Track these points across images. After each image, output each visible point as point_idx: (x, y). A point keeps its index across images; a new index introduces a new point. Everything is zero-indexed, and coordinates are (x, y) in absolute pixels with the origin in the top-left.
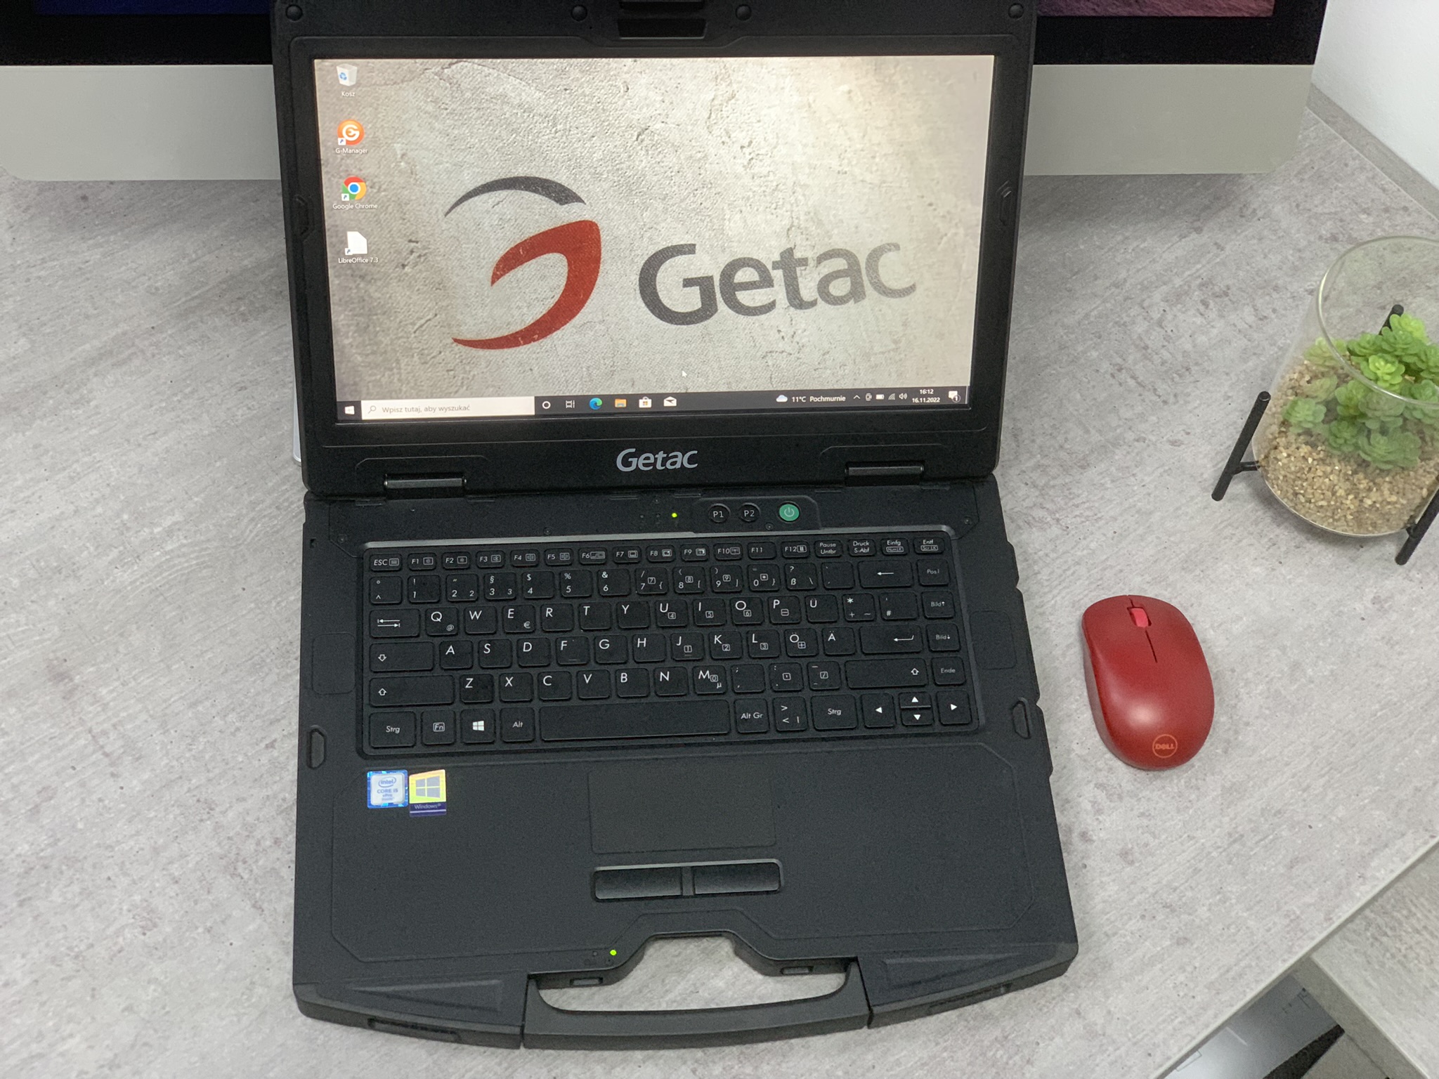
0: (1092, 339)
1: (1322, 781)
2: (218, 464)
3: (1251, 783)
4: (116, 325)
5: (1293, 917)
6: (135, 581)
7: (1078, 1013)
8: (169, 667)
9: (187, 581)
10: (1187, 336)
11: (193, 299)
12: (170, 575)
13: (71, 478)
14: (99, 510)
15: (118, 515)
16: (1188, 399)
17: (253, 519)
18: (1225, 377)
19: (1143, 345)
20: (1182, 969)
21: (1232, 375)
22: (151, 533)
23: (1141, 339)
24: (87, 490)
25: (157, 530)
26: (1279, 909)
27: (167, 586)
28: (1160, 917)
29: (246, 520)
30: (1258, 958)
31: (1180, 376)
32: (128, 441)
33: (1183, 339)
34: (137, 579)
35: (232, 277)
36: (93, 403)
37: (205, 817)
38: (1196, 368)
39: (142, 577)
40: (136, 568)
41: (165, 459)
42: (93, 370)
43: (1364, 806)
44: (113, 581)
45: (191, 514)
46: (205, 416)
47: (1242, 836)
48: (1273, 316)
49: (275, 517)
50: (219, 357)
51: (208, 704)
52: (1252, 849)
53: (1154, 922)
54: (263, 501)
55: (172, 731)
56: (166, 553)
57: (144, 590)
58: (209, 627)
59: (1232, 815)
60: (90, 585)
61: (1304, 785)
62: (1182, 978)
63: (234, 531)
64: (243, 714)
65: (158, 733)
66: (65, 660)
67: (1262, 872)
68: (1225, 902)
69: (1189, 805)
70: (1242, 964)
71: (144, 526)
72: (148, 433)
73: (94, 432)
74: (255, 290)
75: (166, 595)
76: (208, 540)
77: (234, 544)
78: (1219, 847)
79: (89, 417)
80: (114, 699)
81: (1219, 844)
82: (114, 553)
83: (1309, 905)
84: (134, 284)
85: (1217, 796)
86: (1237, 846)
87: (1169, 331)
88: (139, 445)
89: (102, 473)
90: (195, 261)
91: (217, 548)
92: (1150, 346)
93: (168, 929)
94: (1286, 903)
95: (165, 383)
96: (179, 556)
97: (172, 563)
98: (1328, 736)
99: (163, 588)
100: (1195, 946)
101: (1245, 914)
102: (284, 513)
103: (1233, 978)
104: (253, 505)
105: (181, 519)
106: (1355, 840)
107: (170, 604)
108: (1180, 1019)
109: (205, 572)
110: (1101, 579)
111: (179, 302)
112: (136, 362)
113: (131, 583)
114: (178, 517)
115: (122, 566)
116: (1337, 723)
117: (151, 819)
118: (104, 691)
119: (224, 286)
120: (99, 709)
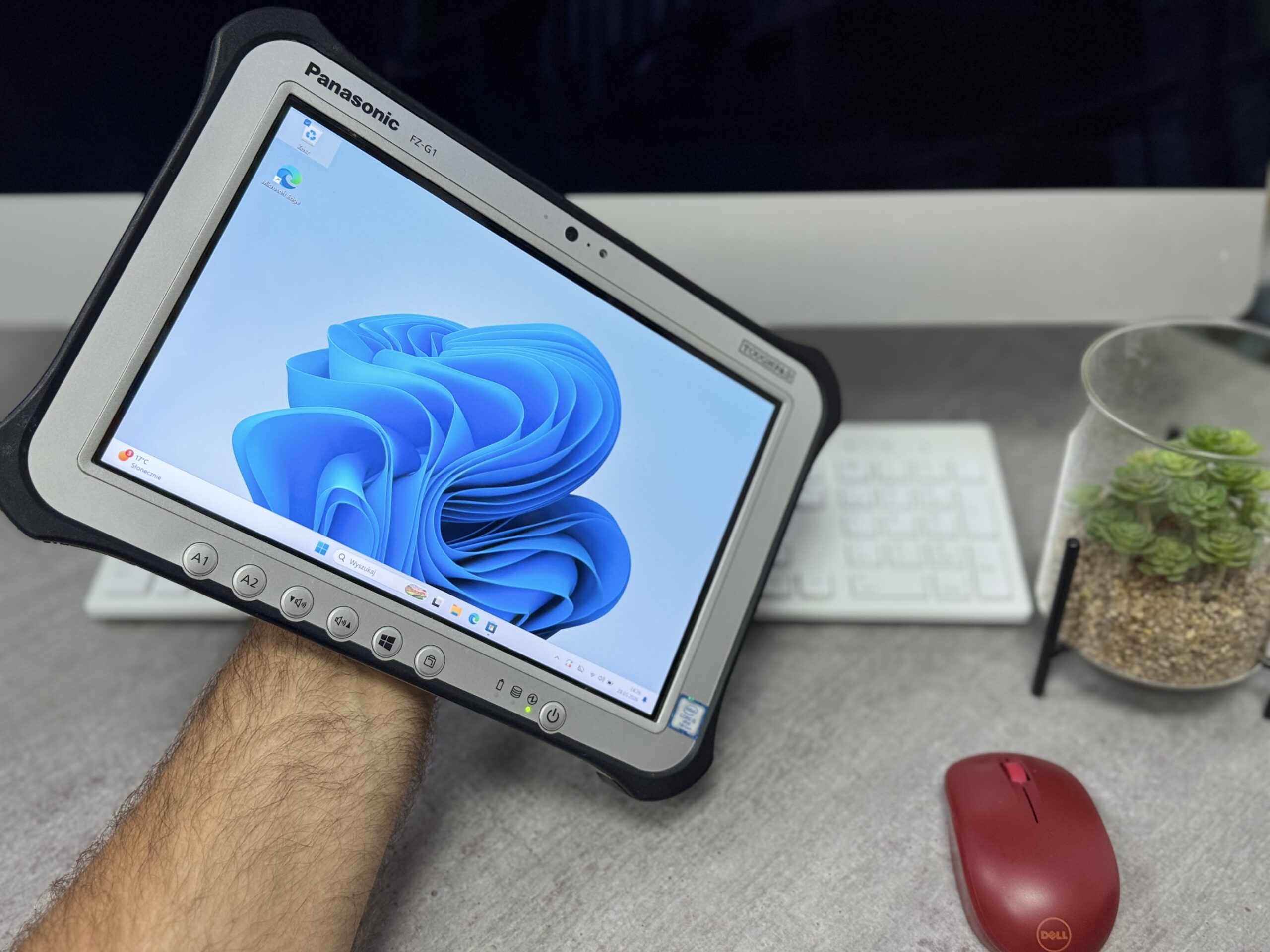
1: (1244, 854)
98: (1235, 802)
116: (1242, 785)
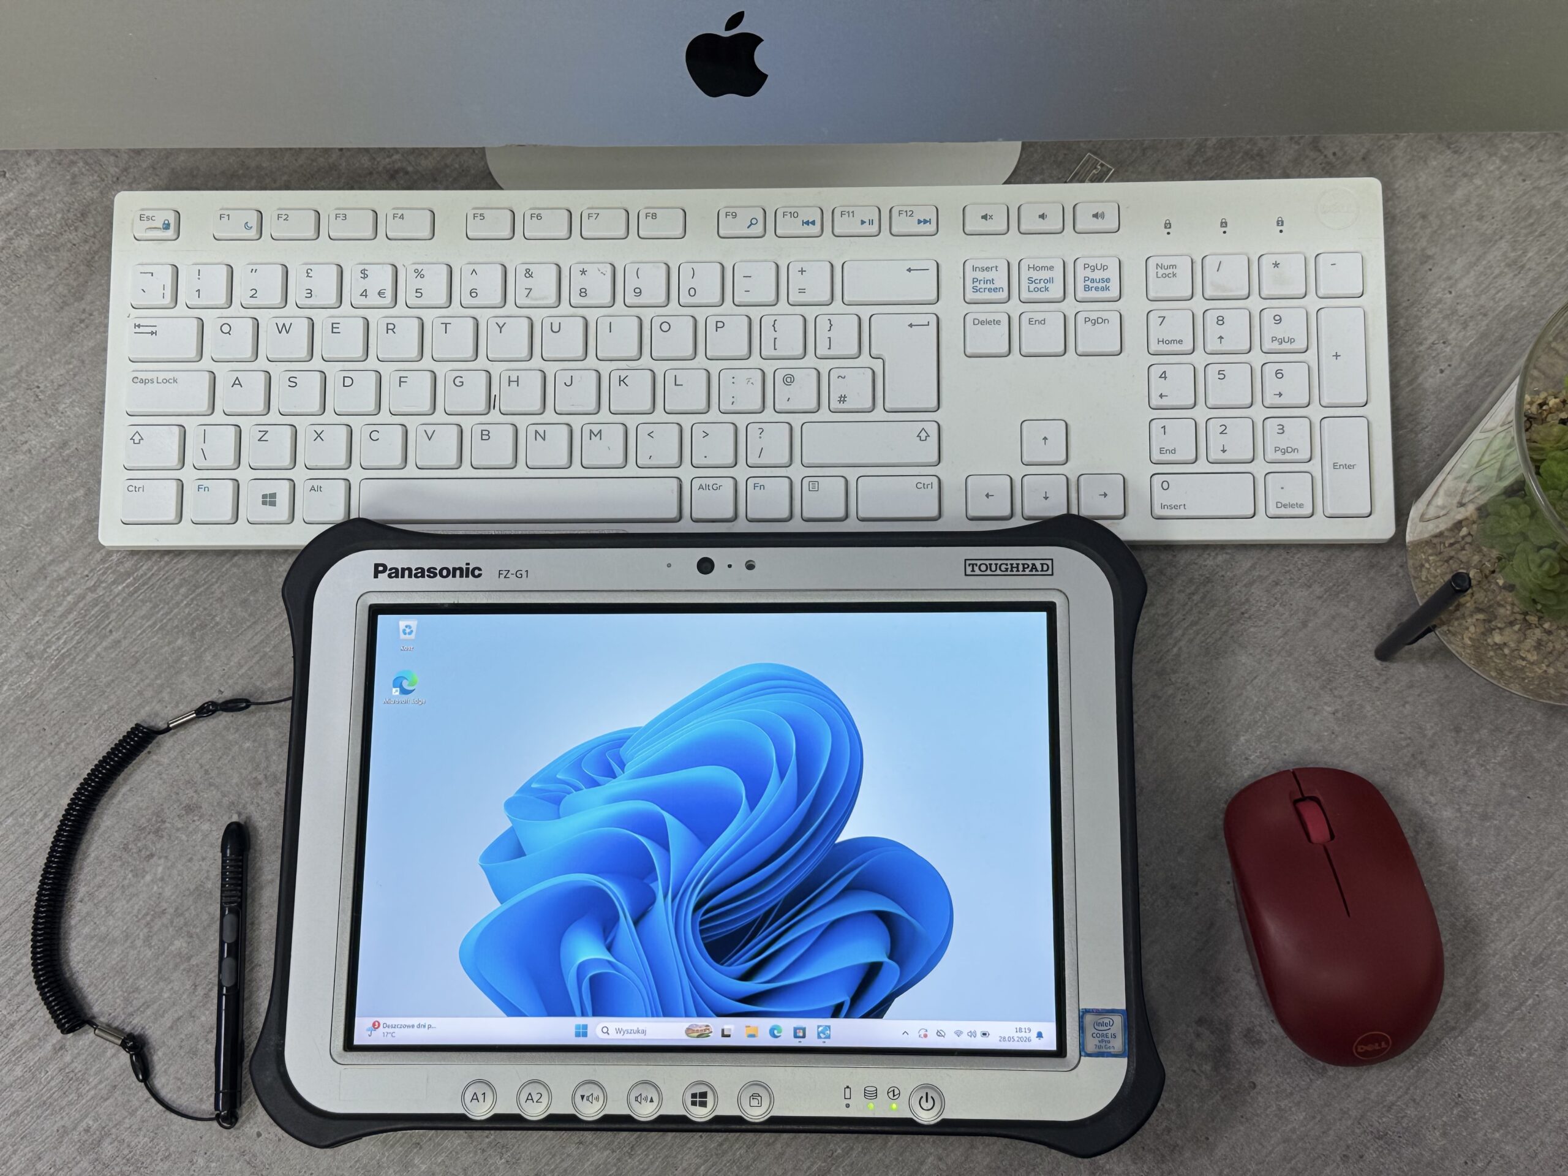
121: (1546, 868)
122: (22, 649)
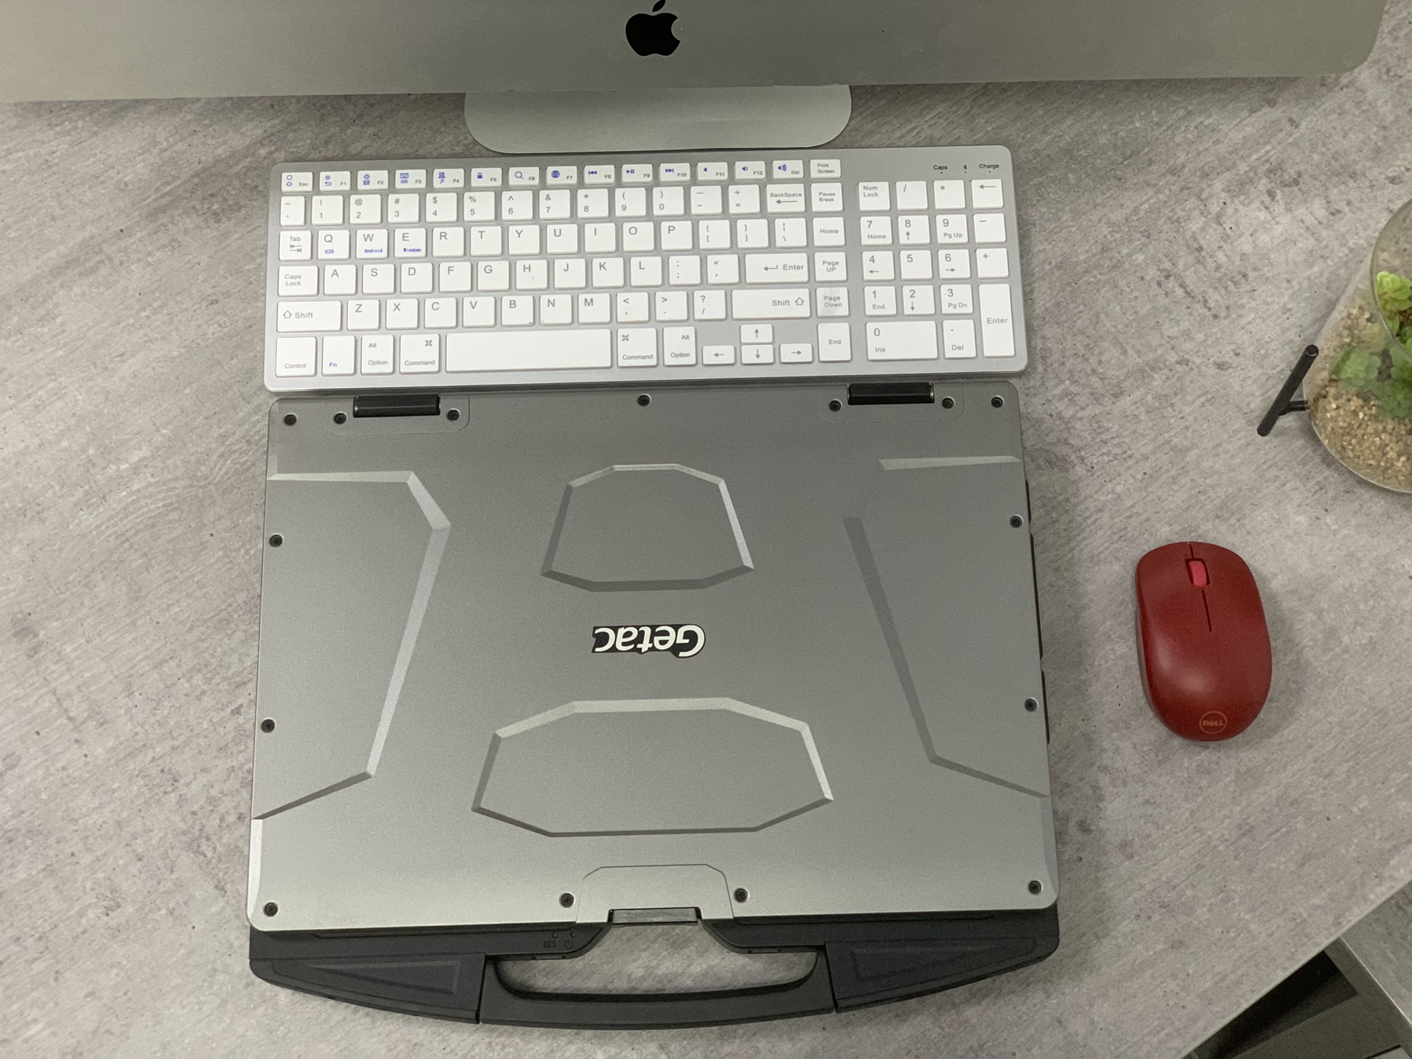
0: (1139, 239)
2: (187, 391)
3: (1269, 768)
4: (83, 227)
5: (1298, 921)
6: (100, 526)
7: (1060, 1022)
8: (134, 623)
9: (153, 525)
10: (1247, 234)
11: (163, 196)
12: (137, 518)
13: (37, 407)
14: (65, 444)
15: (84, 450)
16: (1241, 312)
17: (221, 456)
18: (1285, 285)
19: (1196, 246)
20: (1174, 976)
21: (1294, 283)
22: (118, 470)
23: (1195, 239)
24: (52, 420)
25: (124, 466)
26: (1285, 910)
27: (133, 531)
28: (1156, 918)
29: (215, 457)
30: (1256, 966)
31: (1235, 284)
32: (95, 364)
33: (1243, 239)
34: (103, 523)
35: (205, 170)
36: (58, 320)
37: (169, 789)
38: (1254, 274)
39: (108, 520)
40: (101, 510)
41: (132, 385)
42: (60, 281)
43: (1390, 796)
44: (78, 525)
45: (158, 449)
46: (175, 335)
47: (1253, 827)
48: (1346, 209)
49: (246, 452)
50: (189, 265)
51: (173, 663)
52: (1262, 843)
53: (1148, 923)
54: (234, 433)
55: (137, 694)
56: (133, 493)
57: (109, 536)
58: (176, 577)
59: (1244, 803)
60: (56, 528)
61: (1327, 770)
62: (1173, 986)
63: (203, 468)
64: (209, 676)
65: (123, 695)
66: (30, 614)
67: (1271, 868)
68: (1227, 902)
69: (1199, 792)
70: (1240, 972)
71: (110, 462)
72: (114, 355)
73: (61, 353)
74: (227, 185)
75: (132, 541)
76: (176, 479)
77: (203, 483)
78: (1227, 840)
79: (55, 336)
80: (78, 658)
81: (1227, 837)
82: (79, 493)
83: (1319, 907)
84: (102, 179)
85: (1230, 783)
86: (1245, 840)
87: (1228, 229)
88: (106, 369)
89: (68, 400)
90: (166, 150)
91: (185, 488)
92: (1205, 246)
93: (131, 910)
94: (1293, 904)
95: (132, 296)
96: (145, 497)
97: (137, 505)
98: (1357, 716)
99: (129, 534)
100: (1191, 950)
101: (1247, 917)
102: (255, 447)
103: (1228, 987)
104: (223, 437)
105: (148, 454)
106: (1375, 835)
107: (136, 551)
108: (1166, 1031)
109: (174, 516)
110: (1126, 528)
111: (150, 200)
112: (104, 271)
113: (97, 527)
114: (145, 452)
115: (88, 508)
116: (1370, 699)
117: (114, 791)
118: (69, 648)
119: (196, 180)
120: (64, 668)
121: (1309, 740)
122: (244, 437)
